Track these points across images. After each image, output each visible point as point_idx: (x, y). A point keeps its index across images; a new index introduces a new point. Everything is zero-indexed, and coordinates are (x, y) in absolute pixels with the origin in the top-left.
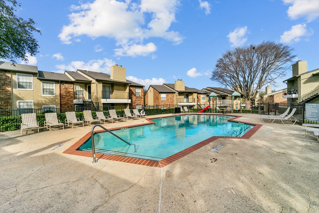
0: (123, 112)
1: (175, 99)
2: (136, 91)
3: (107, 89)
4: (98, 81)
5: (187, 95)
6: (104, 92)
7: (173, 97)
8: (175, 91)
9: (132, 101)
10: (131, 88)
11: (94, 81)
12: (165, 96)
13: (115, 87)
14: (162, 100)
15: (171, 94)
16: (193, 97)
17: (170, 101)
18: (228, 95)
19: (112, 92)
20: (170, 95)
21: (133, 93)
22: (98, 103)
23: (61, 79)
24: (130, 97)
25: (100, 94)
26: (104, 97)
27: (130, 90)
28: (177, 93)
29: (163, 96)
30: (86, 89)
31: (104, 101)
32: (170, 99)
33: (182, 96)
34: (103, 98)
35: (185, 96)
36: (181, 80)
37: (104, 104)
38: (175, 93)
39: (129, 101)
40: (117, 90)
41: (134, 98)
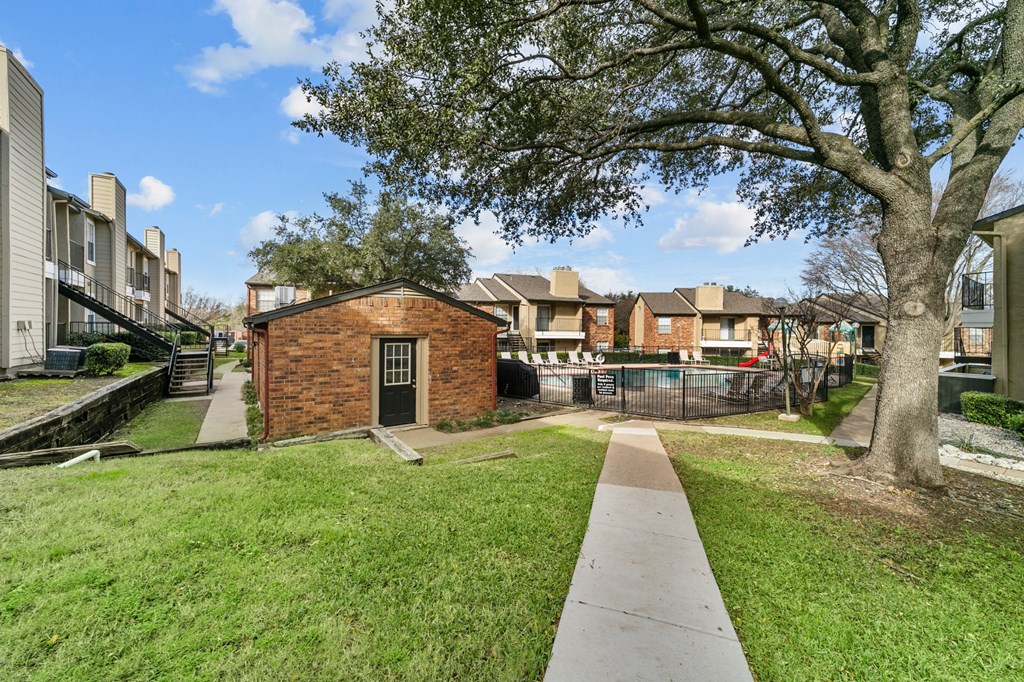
0: (567, 355)
1: (695, 331)
2: (598, 315)
3: (544, 315)
4: (531, 301)
5: (730, 320)
6: (539, 319)
7: (692, 324)
8: (696, 312)
9: (587, 335)
10: (588, 309)
11: (524, 301)
12: (669, 323)
13: (557, 309)
14: (660, 332)
15: (685, 318)
16: (746, 326)
17: (681, 335)
18: (878, 323)
19: (553, 319)
20: (682, 322)
21: (590, 318)
22: (530, 339)
23: (480, 299)
24: (585, 328)
25: (533, 324)
26: (539, 328)
27: (585, 313)
28: (699, 315)
29: (664, 323)
30: (510, 314)
31: (539, 335)
32: (681, 330)
33: (715, 322)
34: (538, 330)
35: (726, 322)
36: (713, 284)
37: (538, 339)
38: (695, 315)
39: (582, 336)
40: (560, 314)
41: (593, 329)
